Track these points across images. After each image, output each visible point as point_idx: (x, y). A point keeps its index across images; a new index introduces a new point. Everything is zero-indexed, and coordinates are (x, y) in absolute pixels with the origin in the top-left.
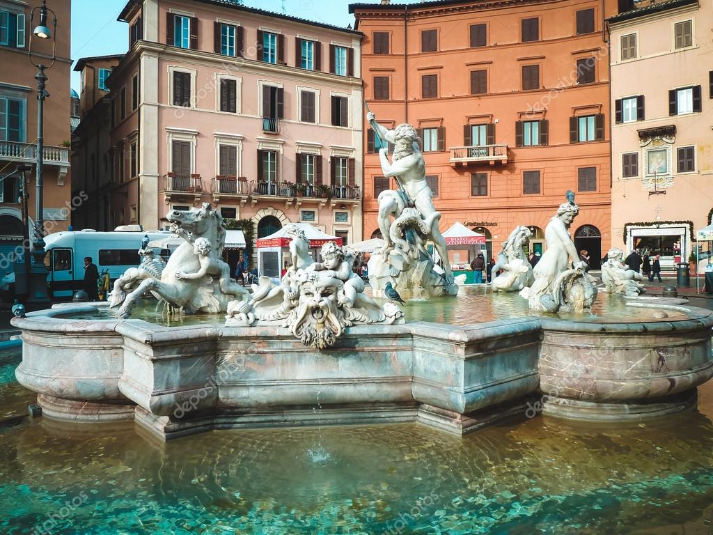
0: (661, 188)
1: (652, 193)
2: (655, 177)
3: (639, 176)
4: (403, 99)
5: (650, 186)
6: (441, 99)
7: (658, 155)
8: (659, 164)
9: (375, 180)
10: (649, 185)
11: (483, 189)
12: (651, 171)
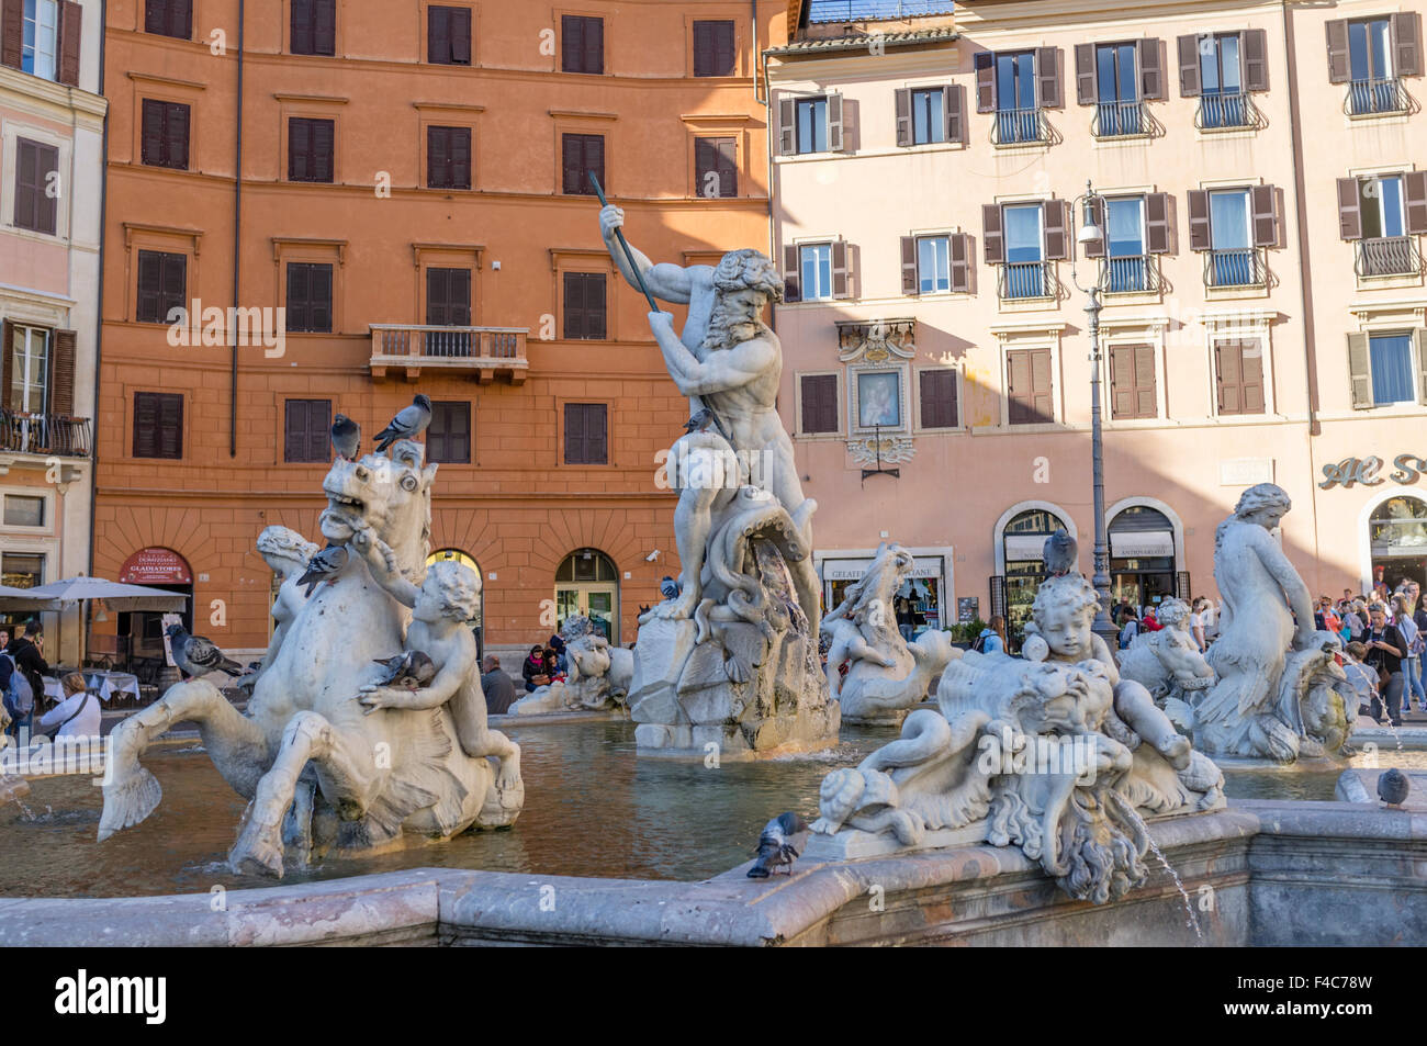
0: (888, 461)
1: (867, 474)
2: (875, 436)
3: (841, 433)
4: (229, 174)
5: (865, 458)
6: (344, 188)
7: (881, 383)
8: (883, 405)
9: (136, 402)
10: (864, 454)
11: (458, 445)
12: (866, 420)
